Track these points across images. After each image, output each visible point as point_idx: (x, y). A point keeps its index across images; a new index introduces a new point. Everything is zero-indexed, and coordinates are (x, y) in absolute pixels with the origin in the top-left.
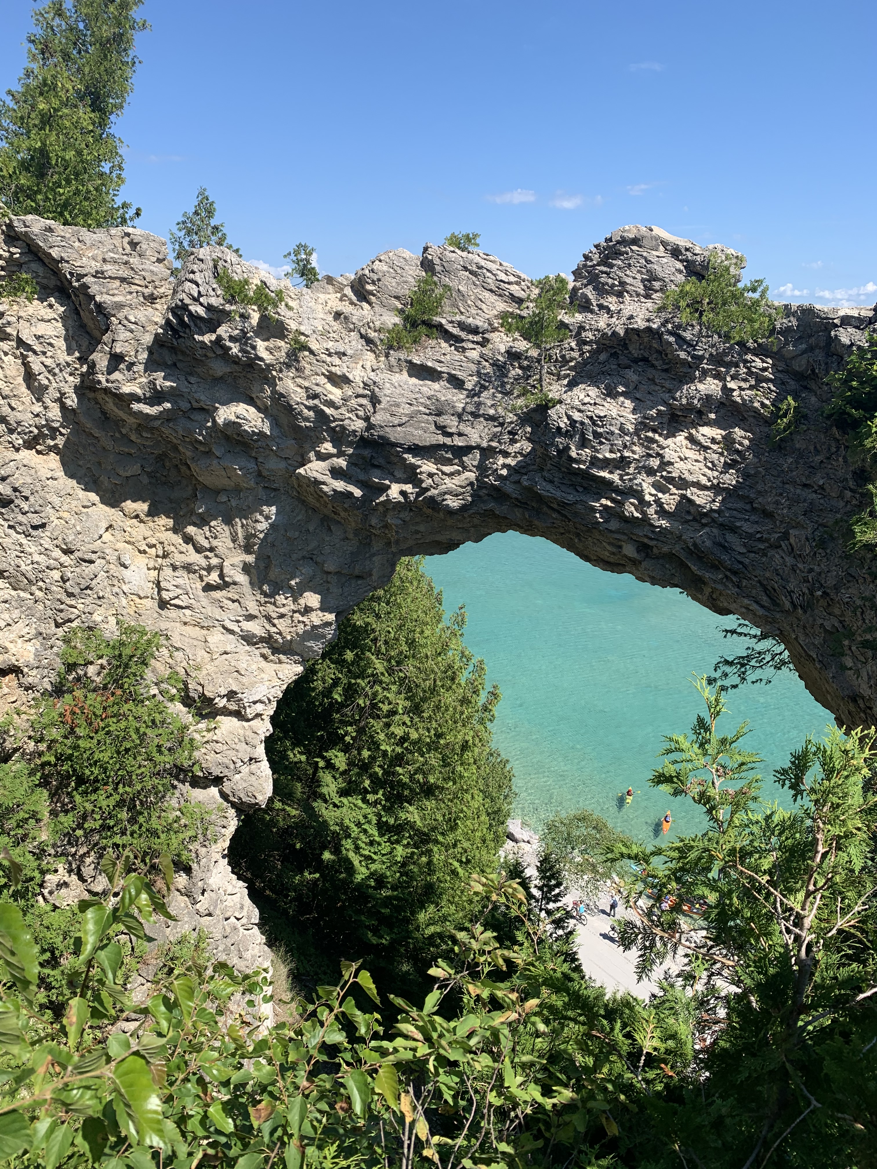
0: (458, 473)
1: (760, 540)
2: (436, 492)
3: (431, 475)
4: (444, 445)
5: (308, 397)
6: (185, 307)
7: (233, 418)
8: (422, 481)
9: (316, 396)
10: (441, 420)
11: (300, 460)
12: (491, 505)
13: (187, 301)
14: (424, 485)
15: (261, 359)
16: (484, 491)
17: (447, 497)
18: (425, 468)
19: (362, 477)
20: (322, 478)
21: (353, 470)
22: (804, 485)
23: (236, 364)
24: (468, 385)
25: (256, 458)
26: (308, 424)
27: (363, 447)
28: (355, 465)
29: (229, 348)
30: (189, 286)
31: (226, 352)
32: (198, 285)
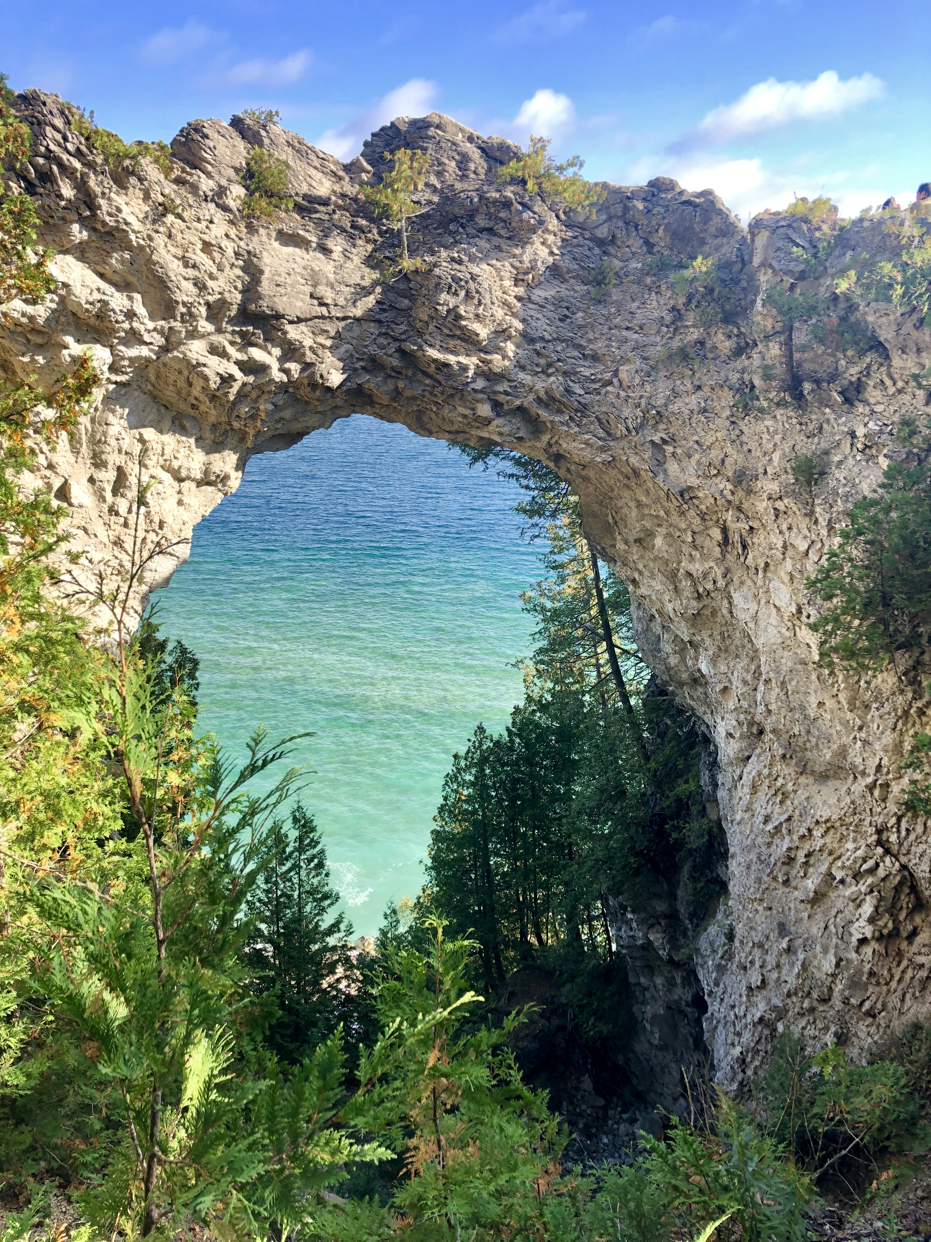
1: (593, 381)
3: (311, 350)
4: (323, 317)
5: (188, 267)
7: (97, 296)
8: (305, 357)
9: (194, 266)
10: (316, 291)
11: (164, 344)
15: (127, 223)
16: (362, 363)
18: (305, 342)
19: (241, 357)
20: (202, 360)
21: (231, 350)
22: (627, 328)
23: (94, 230)
24: (335, 256)
25: (111, 347)
26: (185, 299)
27: (245, 325)
28: (232, 343)
29: (99, 207)
30: (48, 129)
31: (94, 215)
32: (59, 131)
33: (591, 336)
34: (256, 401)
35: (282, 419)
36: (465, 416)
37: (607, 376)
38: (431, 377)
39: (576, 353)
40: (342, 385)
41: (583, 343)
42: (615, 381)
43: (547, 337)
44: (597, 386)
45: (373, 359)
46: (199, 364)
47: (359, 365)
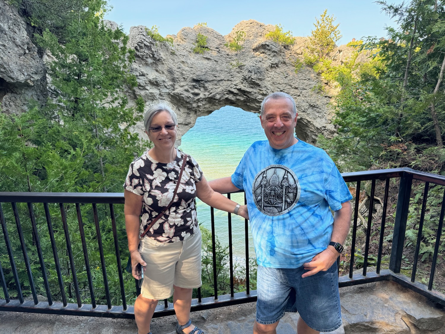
0: (219, 88)
2: (214, 93)
3: (212, 89)
4: (215, 80)
5: (178, 68)
6: (142, 43)
7: (155, 77)
8: (210, 91)
9: (179, 68)
10: (213, 73)
11: (173, 88)
12: (227, 96)
13: (143, 41)
14: (211, 92)
15: (162, 58)
16: (226, 92)
17: (217, 95)
18: (210, 87)
19: (193, 92)
20: (182, 93)
21: (190, 90)
22: (305, 80)
23: (154, 60)
24: (219, 63)
25: (159, 89)
26: (177, 77)
27: (193, 82)
28: (190, 88)
29: (154, 54)
30: (142, 36)
31: (153, 56)
32: (144, 36)
33: (294, 82)
34: (197, 103)
35: (205, 108)
36: (257, 106)
37: (298, 94)
38: (246, 95)
39: (289, 87)
40: (220, 98)
41: (292, 84)
42: (301, 95)
43: (281, 83)
44: (295, 97)
45: (229, 91)
46: (181, 94)
47: (225, 93)
